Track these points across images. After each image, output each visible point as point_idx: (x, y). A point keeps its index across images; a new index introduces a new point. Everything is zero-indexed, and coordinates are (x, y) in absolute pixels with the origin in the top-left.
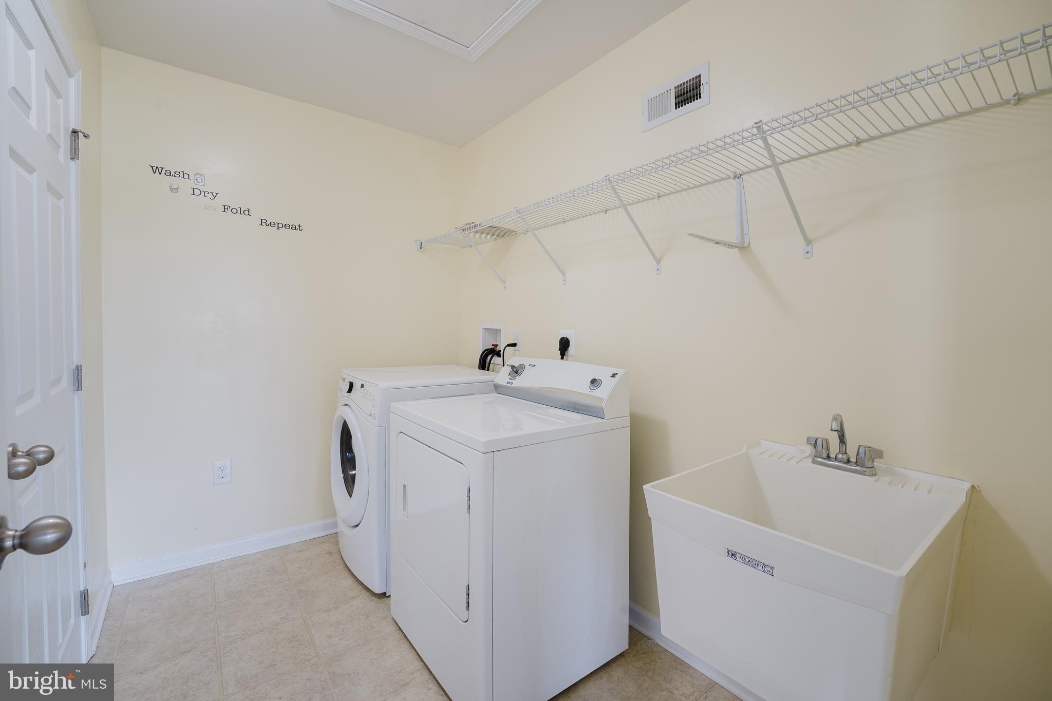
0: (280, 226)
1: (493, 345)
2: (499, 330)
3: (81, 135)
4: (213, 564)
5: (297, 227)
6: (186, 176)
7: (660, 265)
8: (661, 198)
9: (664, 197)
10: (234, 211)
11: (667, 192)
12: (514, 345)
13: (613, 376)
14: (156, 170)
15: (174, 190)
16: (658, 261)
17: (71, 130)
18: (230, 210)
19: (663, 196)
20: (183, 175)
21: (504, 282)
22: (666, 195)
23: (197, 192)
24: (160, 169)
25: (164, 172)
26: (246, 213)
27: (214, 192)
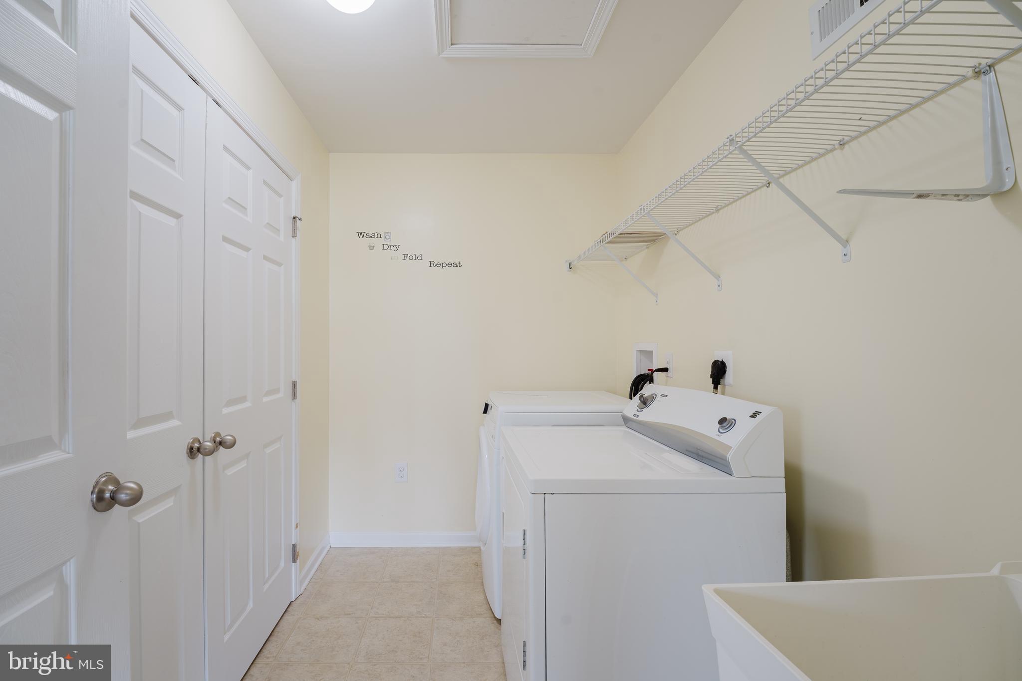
0: (444, 265)
1: (649, 370)
2: (652, 351)
3: (297, 219)
4: (392, 548)
5: (458, 264)
6: (379, 236)
7: (848, 247)
8: (846, 146)
9: (852, 144)
10: (411, 258)
11: (853, 134)
12: (665, 370)
13: (754, 416)
14: (361, 235)
15: (371, 248)
16: (845, 243)
17: (292, 217)
18: (408, 257)
19: (848, 142)
20: (376, 235)
21: (656, 295)
22: (853, 139)
23: (386, 247)
24: (363, 234)
25: (365, 235)
26: (419, 258)
27: (397, 245)
